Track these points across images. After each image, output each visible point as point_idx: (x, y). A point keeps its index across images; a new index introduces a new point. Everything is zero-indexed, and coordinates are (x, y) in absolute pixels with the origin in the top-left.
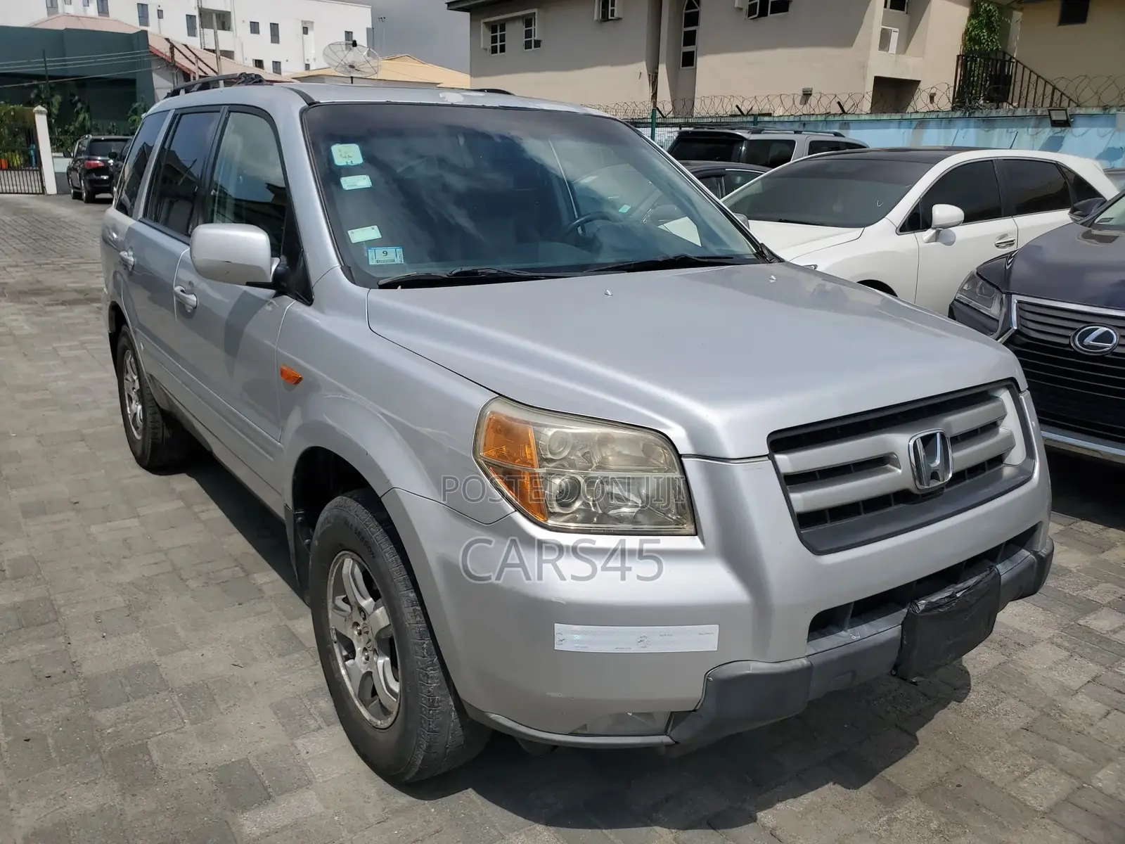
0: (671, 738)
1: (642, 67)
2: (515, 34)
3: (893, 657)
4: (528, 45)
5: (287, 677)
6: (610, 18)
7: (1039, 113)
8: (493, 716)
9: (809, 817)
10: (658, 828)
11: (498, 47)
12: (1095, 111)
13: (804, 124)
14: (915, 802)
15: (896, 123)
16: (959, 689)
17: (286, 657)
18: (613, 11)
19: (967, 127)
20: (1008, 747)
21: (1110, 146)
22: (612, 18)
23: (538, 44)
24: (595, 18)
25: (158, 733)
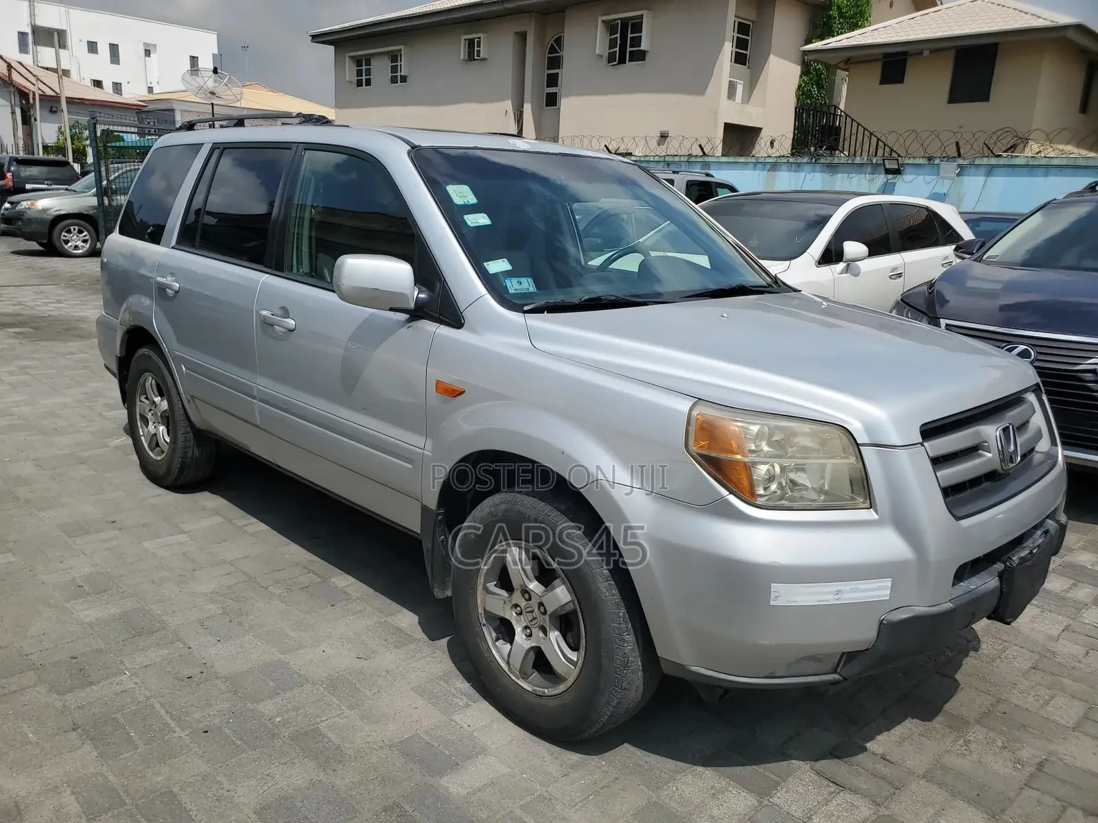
0: (840, 675)
1: (508, 105)
2: (380, 70)
3: (994, 602)
4: (394, 80)
5: (414, 665)
6: (476, 58)
7: (874, 161)
8: (694, 668)
9: (906, 743)
10: (794, 761)
11: (363, 80)
12: (921, 161)
13: (668, 164)
14: (978, 727)
15: (752, 166)
16: (971, 641)
17: (403, 648)
18: (479, 52)
19: (814, 171)
20: (1026, 683)
21: (935, 191)
22: (478, 58)
23: (404, 79)
24: (462, 58)
25: (324, 719)
